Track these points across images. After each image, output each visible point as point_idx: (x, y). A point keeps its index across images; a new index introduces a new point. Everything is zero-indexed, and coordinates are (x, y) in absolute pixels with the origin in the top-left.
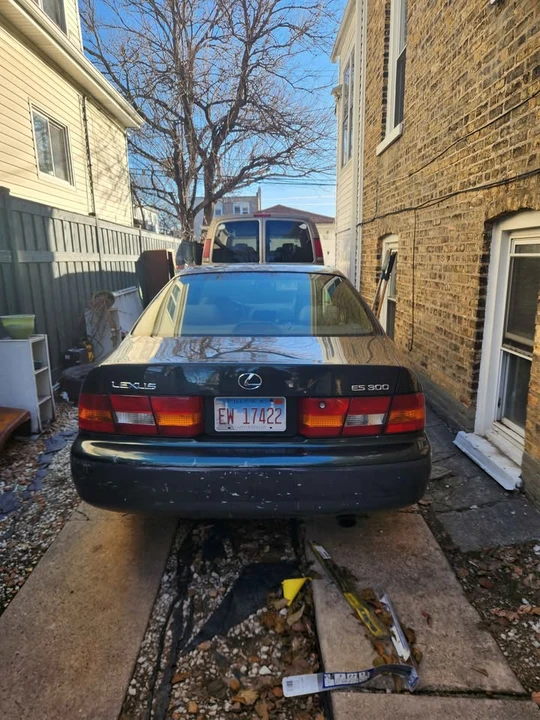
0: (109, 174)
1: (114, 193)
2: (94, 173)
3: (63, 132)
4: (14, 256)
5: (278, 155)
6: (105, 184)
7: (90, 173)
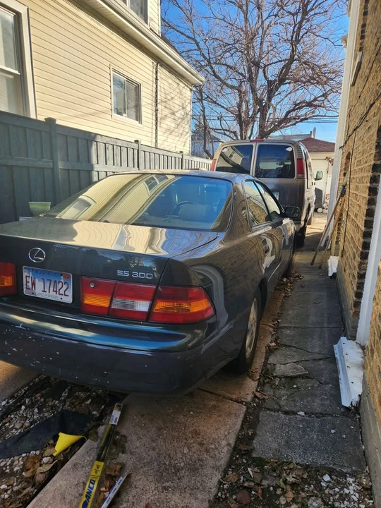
0: (173, 117)
1: (176, 130)
2: (159, 115)
3: (138, 88)
4: (55, 164)
5: (315, 99)
6: (169, 123)
7: (156, 115)
